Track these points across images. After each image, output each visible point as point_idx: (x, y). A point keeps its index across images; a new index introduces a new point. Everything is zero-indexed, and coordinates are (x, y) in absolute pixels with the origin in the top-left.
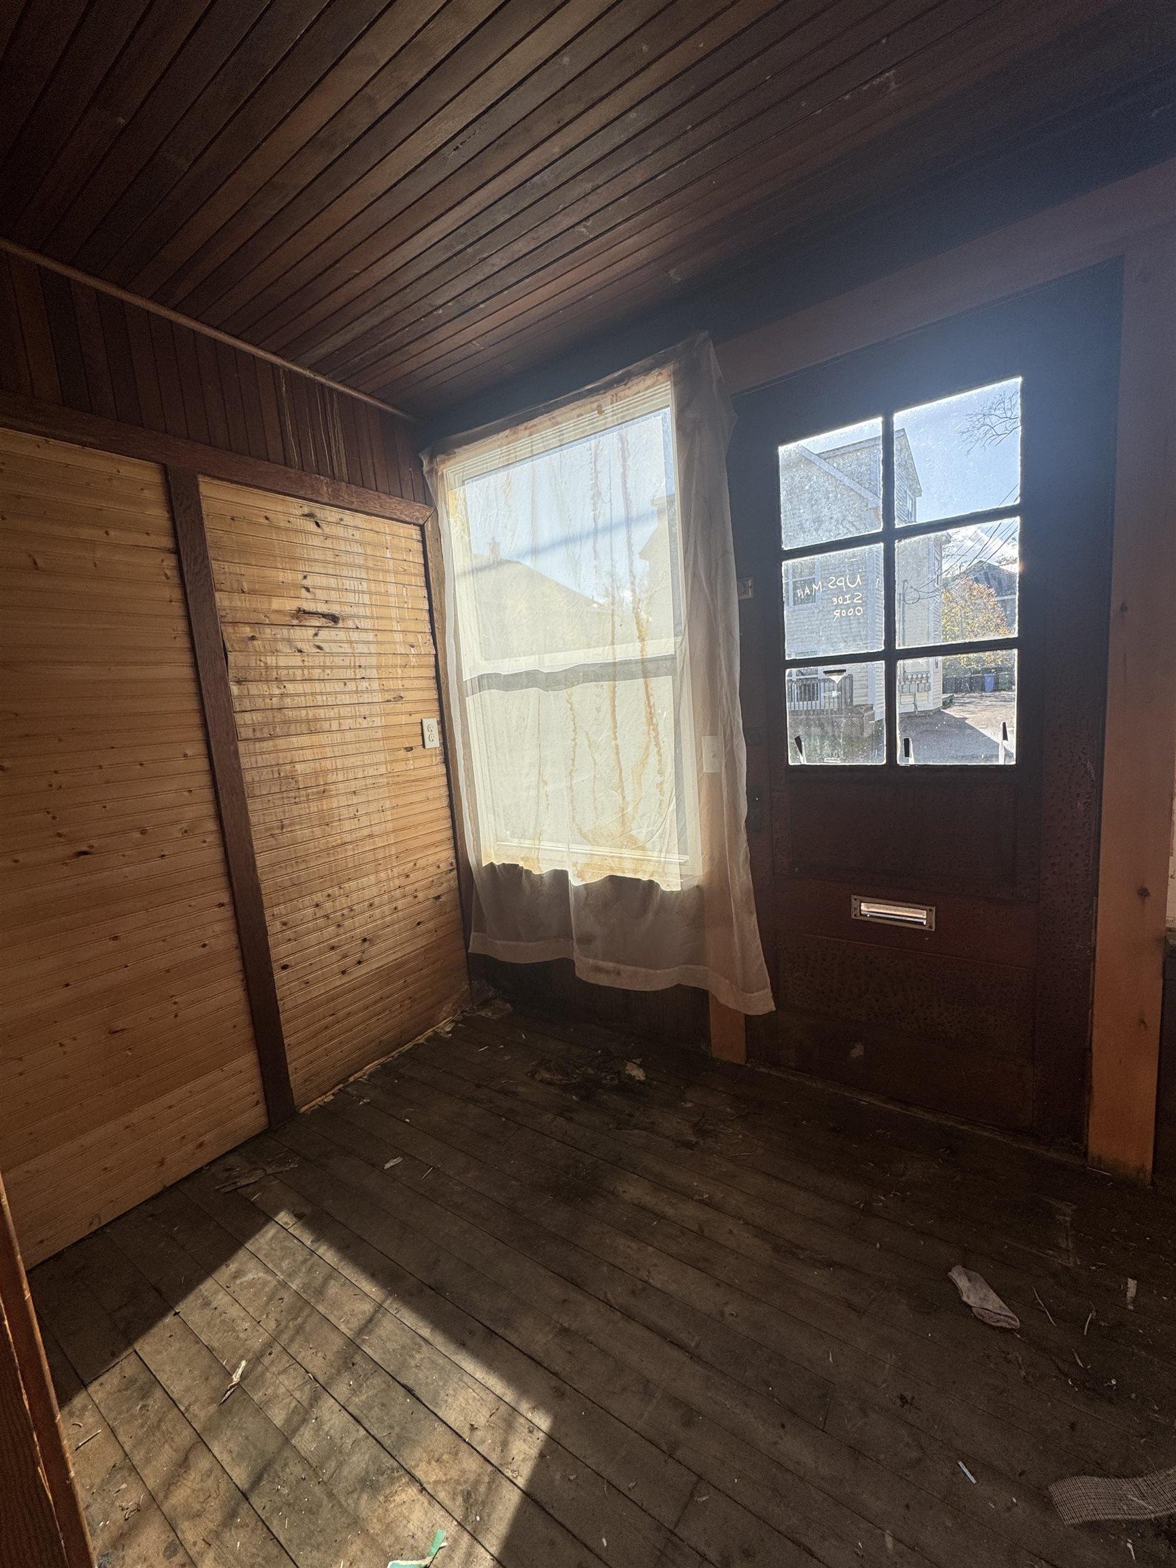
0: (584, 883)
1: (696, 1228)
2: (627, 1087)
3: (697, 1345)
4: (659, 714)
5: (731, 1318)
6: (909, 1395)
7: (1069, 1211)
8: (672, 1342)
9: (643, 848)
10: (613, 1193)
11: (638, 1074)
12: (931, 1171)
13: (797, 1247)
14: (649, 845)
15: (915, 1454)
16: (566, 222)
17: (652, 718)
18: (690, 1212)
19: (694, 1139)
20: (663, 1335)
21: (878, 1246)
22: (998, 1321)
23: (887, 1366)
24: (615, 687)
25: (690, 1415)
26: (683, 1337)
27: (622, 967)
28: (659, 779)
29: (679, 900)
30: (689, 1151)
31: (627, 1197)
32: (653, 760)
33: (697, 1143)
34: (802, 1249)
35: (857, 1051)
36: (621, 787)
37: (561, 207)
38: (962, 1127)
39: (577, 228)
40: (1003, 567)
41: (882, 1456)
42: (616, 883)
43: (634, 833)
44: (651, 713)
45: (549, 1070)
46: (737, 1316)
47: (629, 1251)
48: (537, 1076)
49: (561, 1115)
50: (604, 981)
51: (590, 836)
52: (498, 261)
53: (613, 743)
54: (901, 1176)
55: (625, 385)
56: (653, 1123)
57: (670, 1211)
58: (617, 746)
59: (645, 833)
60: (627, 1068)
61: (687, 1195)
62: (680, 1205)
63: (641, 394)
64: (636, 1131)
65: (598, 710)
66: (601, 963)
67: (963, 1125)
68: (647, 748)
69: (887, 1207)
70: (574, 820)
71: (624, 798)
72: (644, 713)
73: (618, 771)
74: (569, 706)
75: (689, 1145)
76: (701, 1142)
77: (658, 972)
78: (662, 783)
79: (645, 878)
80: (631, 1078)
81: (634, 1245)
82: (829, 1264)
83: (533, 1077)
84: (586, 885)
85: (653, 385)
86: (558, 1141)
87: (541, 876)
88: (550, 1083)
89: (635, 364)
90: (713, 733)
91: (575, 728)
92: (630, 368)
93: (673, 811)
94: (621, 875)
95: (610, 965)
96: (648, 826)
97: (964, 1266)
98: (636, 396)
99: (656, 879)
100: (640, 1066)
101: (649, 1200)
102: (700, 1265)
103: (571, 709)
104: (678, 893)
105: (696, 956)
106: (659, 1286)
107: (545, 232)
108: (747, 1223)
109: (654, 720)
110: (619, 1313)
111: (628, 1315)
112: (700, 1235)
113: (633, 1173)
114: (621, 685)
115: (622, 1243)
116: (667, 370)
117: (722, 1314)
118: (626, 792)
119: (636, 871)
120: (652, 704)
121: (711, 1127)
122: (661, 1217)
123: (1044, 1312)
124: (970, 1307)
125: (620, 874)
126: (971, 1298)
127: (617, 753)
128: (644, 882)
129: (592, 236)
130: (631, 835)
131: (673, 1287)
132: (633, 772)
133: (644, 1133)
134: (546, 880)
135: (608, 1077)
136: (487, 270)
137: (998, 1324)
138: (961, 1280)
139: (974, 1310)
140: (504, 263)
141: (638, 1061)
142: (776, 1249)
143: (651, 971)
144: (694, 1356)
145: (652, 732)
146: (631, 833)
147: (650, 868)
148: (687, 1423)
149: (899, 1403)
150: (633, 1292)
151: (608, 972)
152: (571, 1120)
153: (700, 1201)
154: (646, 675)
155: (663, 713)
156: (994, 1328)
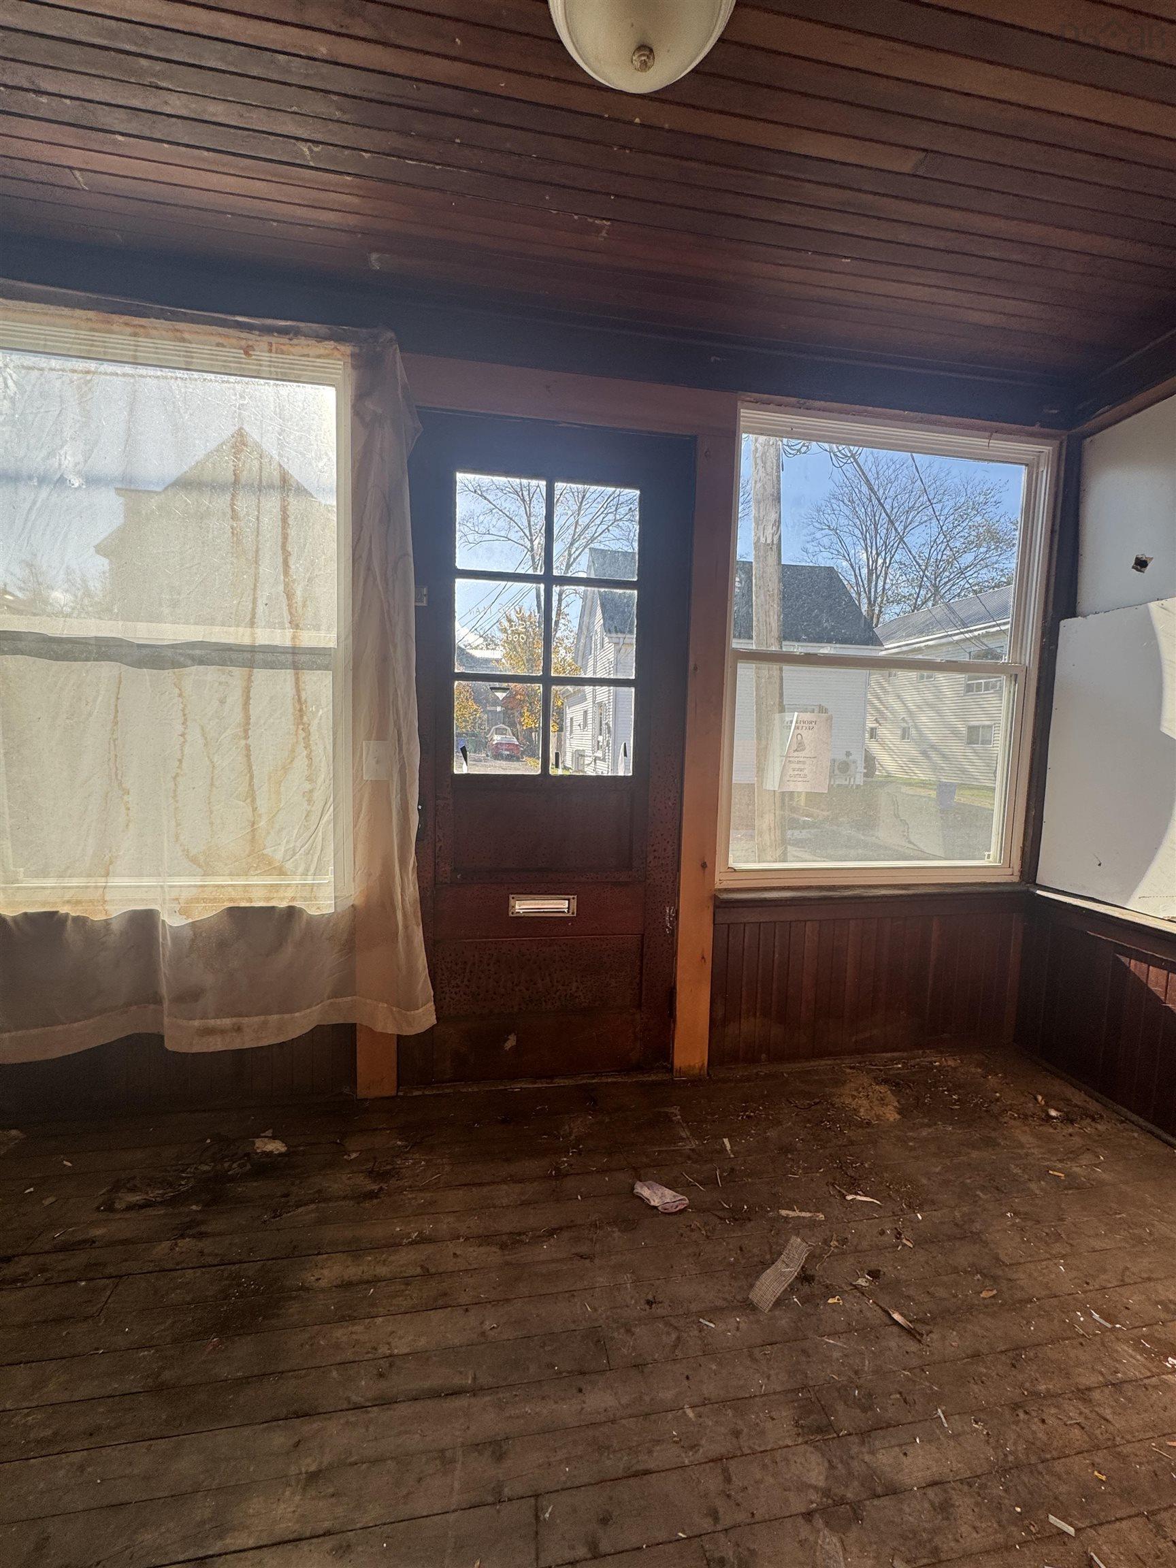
0: (190, 920)
1: (419, 1270)
2: (266, 1167)
3: (475, 1379)
4: (312, 712)
5: (492, 1333)
6: (650, 1297)
7: (678, 1112)
8: (447, 1395)
9: (281, 872)
10: (307, 1289)
11: (276, 1147)
12: (588, 1123)
13: (519, 1234)
14: (289, 865)
15: (674, 1336)
16: (291, 128)
17: (301, 716)
18: (405, 1260)
19: (375, 1187)
20: (436, 1394)
21: (579, 1197)
22: (677, 1207)
23: (628, 1286)
24: (250, 676)
25: (496, 1448)
26: (458, 1381)
27: (245, 1020)
28: (308, 786)
29: (331, 924)
30: (375, 1201)
31: (323, 1283)
32: (301, 762)
33: (381, 1189)
34: (524, 1233)
35: (511, 1042)
36: (251, 795)
37: (294, 109)
38: (594, 1081)
39: (301, 145)
40: (468, 651)
41: (656, 1356)
42: (240, 916)
43: (268, 851)
44: (301, 710)
45: (133, 1190)
46: (498, 1326)
47: (354, 1337)
48: (117, 1206)
49: (182, 1236)
50: (217, 1044)
51: (202, 859)
52: (176, 104)
53: (243, 742)
54: (571, 1136)
55: (290, 339)
56: (319, 1191)
57: (382, 1271)
58: (248, 748)
59: (283, 849)
60: (257, 1145)
61: (393, 1244)
62: (392, 1258)
63: (309, 359)
64: (300, 1210)
65: (222, 702)
66: (212, 1023)
67: (594, 1079)
68: (293, 751)
69: (572, 1165)
70: (177, 840)
71: (254, 810)
72: (291, 710)
73: (247, 778)
74: (177, 691)
75: (371, 1195)
76: (385, 1186)
77: (297, 1014)
78: (311, 791)
79: (284, 904)
80: (269, 1154)
81: (358, 1328)
82: (551, 1233)
83: (110, 1208)
84: (193, 925)
85: (327, 356)
86: (193, 1268)
87: (107, 923)
88: (148, 1205)
89: (309, 324)
90: (381, 736)
91: (186, 719)
92: (302, 325)
93: (328, 822)
94: (248, 905)
95: (227, 1022)
96: (288, 842)
97: (641, 1181)
98: (301, 358)
99: (297, 904)
100: (274, 1138)
101: (353, 1271)
102: (440, 1302)
103: (180, 695)
104: (331, 915)
105: (345, 985)
106: (407, 1351)
107: (258, 119)
108: (467, 1239)
109: (305, 719)
110: (375, 1408)
111: (385, 1402)
112: (427, 1274)
113: (319, 1254)
114: (260, 675)
115: (340, 1333)
116: (347, 349)
117: (483, 1334)
118: (258, 802)
119: (269, 899)
120: (303, 699)
121: (389, 1167)
122: (374, 1281)
123: (696, 1185)
124: (656, 1208)
125: (243, 904)
126: (655, 1202)
127: (248, 756)
128: (281, 909)
129: (312, 164)
130: (263, 854)
131: (422, 1342)
132: (269, 779)
133: (313, 1206)
134: (116, 927)
135: (235, 1165)
136: (152, 101)
137: (678, 1209)
138: (644, 1191)
139: (660, 1208)
140: (184, 113)
141: (269, 1133)
142: (503, 1246)
143: (287, 1016)
144: (475, 1391)
145: (301, 732)
146: (265, 852)
147: (290, 893)
148: (499, 1457)
149: (647, 1307)
150: (381, 1375)
151: (223, 1032)
152: (201, 1236)
153: (411, 1243)
154: (296, 667)
155: (318, 711)
156: (675, 1213)
